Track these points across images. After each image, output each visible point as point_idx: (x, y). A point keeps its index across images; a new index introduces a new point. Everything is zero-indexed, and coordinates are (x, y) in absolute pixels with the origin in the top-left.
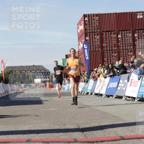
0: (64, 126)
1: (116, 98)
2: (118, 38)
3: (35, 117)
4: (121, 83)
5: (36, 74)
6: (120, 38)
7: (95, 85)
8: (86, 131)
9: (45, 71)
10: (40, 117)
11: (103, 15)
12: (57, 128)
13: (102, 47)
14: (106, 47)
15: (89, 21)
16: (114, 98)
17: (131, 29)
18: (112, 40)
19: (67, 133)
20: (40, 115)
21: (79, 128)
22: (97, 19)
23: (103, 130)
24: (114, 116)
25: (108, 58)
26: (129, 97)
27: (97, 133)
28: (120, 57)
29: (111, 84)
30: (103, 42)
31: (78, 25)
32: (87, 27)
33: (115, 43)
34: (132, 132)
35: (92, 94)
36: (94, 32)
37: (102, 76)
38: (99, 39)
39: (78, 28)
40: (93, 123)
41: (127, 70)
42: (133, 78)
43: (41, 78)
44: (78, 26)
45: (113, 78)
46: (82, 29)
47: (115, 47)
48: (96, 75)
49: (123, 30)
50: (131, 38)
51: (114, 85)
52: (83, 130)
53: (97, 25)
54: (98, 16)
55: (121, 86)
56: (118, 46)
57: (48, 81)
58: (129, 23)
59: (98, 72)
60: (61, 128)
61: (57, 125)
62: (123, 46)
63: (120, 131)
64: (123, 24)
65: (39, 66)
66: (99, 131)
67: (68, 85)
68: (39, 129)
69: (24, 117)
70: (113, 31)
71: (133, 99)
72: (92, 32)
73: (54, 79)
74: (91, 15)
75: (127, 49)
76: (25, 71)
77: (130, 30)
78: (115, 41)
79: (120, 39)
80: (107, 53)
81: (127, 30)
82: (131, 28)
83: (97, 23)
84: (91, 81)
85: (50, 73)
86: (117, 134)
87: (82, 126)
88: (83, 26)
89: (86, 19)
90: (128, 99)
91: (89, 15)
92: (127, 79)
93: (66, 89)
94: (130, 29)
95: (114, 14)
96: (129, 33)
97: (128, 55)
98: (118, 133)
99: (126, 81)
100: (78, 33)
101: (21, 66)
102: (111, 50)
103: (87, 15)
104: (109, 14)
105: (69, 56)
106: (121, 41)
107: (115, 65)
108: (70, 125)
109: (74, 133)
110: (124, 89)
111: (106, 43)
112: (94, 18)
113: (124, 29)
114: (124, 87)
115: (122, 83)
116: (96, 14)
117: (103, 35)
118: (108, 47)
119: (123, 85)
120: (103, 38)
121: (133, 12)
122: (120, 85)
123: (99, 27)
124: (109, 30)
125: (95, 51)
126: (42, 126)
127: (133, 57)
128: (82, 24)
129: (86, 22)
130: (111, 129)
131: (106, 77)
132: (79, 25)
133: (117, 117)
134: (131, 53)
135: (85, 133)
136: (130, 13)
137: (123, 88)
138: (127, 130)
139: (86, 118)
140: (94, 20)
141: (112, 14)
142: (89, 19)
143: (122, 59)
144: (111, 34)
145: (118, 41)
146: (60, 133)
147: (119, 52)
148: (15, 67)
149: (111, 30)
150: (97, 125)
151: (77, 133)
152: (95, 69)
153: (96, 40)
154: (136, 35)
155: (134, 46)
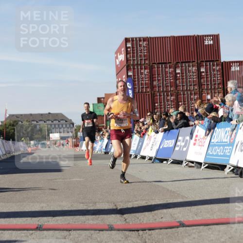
0: (93, 206)
1: (172, 163)
2: (176, 74)
3: (51, 191)
4: (180, 141)
5: (53, 126)
6: (179, 73)
7: (141, 144)
8: (127, 213)
9: (66, 121)
10: (57, 191)
11: (154, 39)
12: (83, 209)
13: (152, 87)
14: (159, 87)
15: (133, 47)
16: (169, 163)
17: (196, 61)
18: (168, 77)
19: (97, 216)
20: (57, 188)
21: (117, 209)
22: (144, 45)
23: (153, 212)
24: (170, 190)
25: (160, 103)
26: (192, 162)
27: (143, 216)
28: (178, 102)
29: (166, 141)
30: (154, 79)
31: (116, 53)
32: (130, 56)
33: (172, 81)
34: (196, 215)
35: (136, 157)
36: (140, 64)
37: (151, 131)
38: (148, 75)
39: (117, 58)
40: (138, 201)
41: (190, 121)
42: (198, 134)
43: (60, 132)
44: (116, 55)
45: (168, 133)
46: (122, 60)
47: (171, 87)
48: (142, 128)
49: (184, 62)
50: (195, 74)
51: (170, 143)
52: (122, 212)
53: (146, 54)
54: (146, 40)
55: (181, 146)
56: (176, 86)
57: (71, 137)
58: (192, 51)
59: (145, 123)
60: (89, 209)
61: (83, 203)
62: (183, 86)
63: (179, 213)
64: (184, 52)
65: (57, 115)
66: (147, 213)
67: (100, 143)
68: (56, 209)
69: (33, 192)
70: (169, 63)
71: (199, 166)
72: (137, 64)
73: (80, 134)
74: (136, 38)
75: (190, 90)
76: (36, 122)
77: (194, 62)
78: (171, 78)
79: (178, 75)
80: (160, 96)
81: (190, 62)
82: (196, 59)
83: (144, 50)
84: (136, 138)
85: (73, 124)
86: (173, 217)
87: (121, 206)
88: (123, 55)
89: (129, 45)
90: (191, 164)
91: (132, 39)
92: (190, 135)
93: (97, 150)
94: (194, 60)
95: (170, 37)
96: (193, 66)
97: (191, 99)
98: (176, 216)
99: (188, 138)
100: (117, 66)
101: (31, 115)
102: (166, 91)
103: (129, 39)
104: (163, 37)
105: (102, 99)
106: (181, 77)
107: (171, 114)
108: (103, 203)
109: (109, 216)
110: (185, 149)
111: (158, 80)
112: (140, 43)
113: (185, 60)
114: (184, 146)
115: (182, 141)
116: (143, 38)
117: (154, 69)
118: (160, 86)
119: (183, 144)
120: (153, 74)
121: (198, 36)
122: (178, 143)
123: (148, 57)
124: (163, 62)
125: (142, 92)
126: (60, 205)
127: (198, 102)
128: (123, 52)
129: (129, 50)
130: (165, 211)
131: (157, 132)
132: (118, 54)
133: (174, 192)
134: (196, 97)
135: (126, 216)
136: (193, 36)
137: (183, 149)
138: (189, 212)
139: (127, 194)
140: (140, 46)
141: (167, 37)
142: (132, 44)
143: (182, 104)
144: (166, 67)
145: (176, 78)
146: (88, 216)
147: (177, 95)
148: (21, 115)
149: (165, 61)
150: (143, 203)
151: (113, 215)
152: (142, 120)
153: (143, 76)
154: (203, 70)
155: (200, 85)
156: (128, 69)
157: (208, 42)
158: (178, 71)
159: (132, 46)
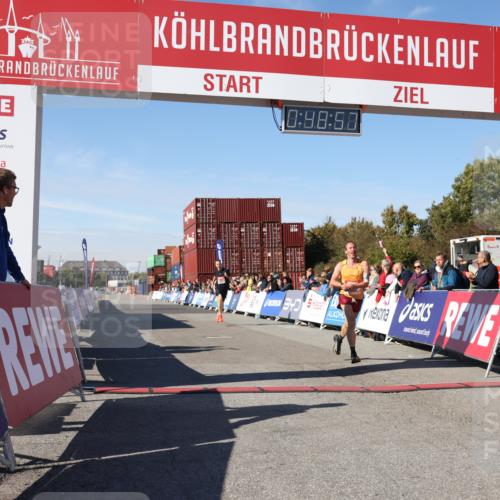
2: (241, 233)
6: (243, 232)
15: (202, 207)
17: (259, 222)
22: (213, 205)
28: (242, 258)
31: (185, 211)
32: (200, 215)
33: (237, 239)
36: (209, 223)
38: (215, 233)
39: (185, 215)
44: (184, 213)
46: (191, 218)
47: (236, 244)
49: (248, 222)
50: (257, 234)
53: (214, 213)
54: (214, 201)
56: (241, 244)
58: (256, 213)
62: (246, 244)
70: (235, 222)
72: (206, 223)
74: (206, 199)
75: (252, 248)
77: (257, 222)
78: (236, 237)
79: (243, 234)
81: (253, 222)
82: (259, 220)
83: (212, 210)
88: (193, 214)
89: (199, 205)
91: (202, 200)
95: (236, 200)
96: (256, 226)
100: (185, 223)
102: (231, 248)
103: (199, 199)
106: (245, 236)
112: (210, 204)
113: (249, 220)
116: (212, 199)
117: (221, 228)
118: (226, 244)
120: (220, 231)
121: (262, 199)
123: (216, 217)
124: (229, 221)
128: (193, 211)
129: (199, 209)
132: (187, 212)
134: (258, 254)
136: (257, 199)
140: (209, 206)
141: (234, 199)
144: (231, 226)
145: (240, 236)
147: (241, 252)
149: (231, 221)
153: (211, 233)
154: (265, 230)
155: (262, 244)
156: (198, 227)
157: (271, 205)
158: (243, 230)
159: (201, 205)
